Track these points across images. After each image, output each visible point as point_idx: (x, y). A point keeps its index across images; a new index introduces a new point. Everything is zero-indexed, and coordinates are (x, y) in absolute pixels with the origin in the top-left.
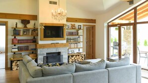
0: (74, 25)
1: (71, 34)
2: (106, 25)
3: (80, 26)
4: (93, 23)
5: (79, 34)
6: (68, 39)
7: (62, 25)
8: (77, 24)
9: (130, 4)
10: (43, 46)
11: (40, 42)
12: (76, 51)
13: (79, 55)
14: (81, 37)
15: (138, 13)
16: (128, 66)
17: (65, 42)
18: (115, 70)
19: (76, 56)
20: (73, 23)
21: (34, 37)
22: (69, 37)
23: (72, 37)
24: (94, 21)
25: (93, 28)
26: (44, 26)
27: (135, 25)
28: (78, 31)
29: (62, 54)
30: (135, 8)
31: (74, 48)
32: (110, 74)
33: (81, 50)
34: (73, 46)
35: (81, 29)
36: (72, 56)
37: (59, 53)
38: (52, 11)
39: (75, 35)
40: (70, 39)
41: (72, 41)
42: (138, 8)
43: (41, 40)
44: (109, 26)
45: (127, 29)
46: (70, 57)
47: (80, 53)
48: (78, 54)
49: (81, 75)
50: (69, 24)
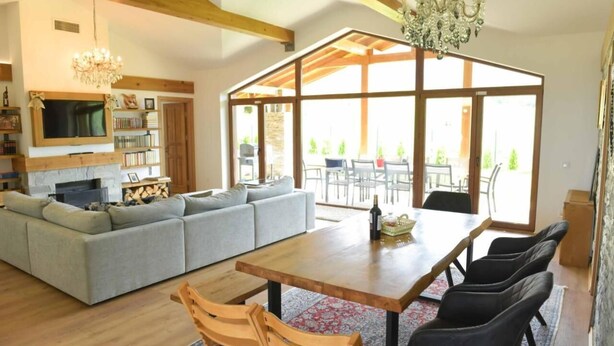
0: (133, 96)
1: (126, 125)
2: (223, 98)
3: (149, 102)
4: (185, 91)
5: (150, 125)
6: (117, 141)
7: (101, 99)
8: (141, 95)
9: (287, 50)
10: (45, 164)
11: (33, 153)
12: (143, 174)
13: (152, 186)
14: (155, 134)
15: (303, 67)
16: (290, 195)
17: (110, 148)
18: (267, 204)
19: (145, 187)
20: (128, 92)
21: (6, 136)
22: (120, 134)
23: (128, 134)
24: (188, 87)
25: (187, 105)
26: (45, 102)
27: (296, 101)
28: (144, 115)
29: (103, 185)
30: (298, 62)
31: (137, 166)
32: (259, 212)
33: (157, 172)
34: (132, 159)
35: (153, 108)
36: (134, 189)
37: (95, 184)
38: (77, 56)
39: (138, 128)
40: (124, 141)
41: (128, 144)
42: (303, 60)
43: (35, 145)
44: (231, 103)
45: (273, 111)
46: (129, 191)
47: (155, 179)
48: (151, 183)
49: (200, 220)
50: (118, 93)
